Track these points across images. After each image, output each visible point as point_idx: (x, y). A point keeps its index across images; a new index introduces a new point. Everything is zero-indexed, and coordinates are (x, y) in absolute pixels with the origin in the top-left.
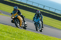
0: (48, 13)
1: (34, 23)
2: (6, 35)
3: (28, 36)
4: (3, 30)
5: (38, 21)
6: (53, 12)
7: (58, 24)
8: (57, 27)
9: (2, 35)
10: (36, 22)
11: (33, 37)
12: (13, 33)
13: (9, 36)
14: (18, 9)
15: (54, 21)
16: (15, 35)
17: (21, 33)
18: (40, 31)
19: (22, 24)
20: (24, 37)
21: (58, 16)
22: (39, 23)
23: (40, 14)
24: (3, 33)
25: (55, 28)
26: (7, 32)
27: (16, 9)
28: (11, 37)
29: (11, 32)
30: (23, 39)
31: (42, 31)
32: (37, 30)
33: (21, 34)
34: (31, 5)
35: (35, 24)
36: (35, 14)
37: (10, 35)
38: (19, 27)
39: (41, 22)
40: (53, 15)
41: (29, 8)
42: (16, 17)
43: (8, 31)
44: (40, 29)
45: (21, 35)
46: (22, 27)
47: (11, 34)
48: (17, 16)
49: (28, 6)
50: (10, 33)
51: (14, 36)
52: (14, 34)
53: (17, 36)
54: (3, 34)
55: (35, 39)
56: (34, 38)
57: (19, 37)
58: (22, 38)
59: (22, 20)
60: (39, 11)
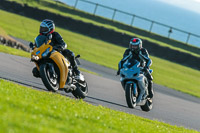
1: (121, 79)
2: (44, 126)
4: (36, 108)
9: (31, 125)
10: (127, 77)
12: (67, 117)
13: (53, 127)
16: (75, 124)
17: (93, 117)
18: (142, 107)
19: (68, 80)
20: (105, 131)
22: (136, 81)
23: (143, 51)
24: (35, 117)
26: (48, 115)
29: (60, 115)
31: (151, 107)
32: (130, 106)
38: (56, 89)
39: (144, 77)
42: (45, 55)
43: (52, 112)
45: (94, 125)
46: (70, 91)
47: (61, 120)
50: (57, 118)
52: (70, 120)
53: (82, 126)
54: (34, 121)
57: (88, 131)
60: (137, 41)
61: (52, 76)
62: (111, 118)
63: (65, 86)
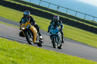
0: (64, 18)
1: (50, 35)
3: (33, 54)
5: (57, 33)
6: (73, 16)
7: (81, 35)
8: (80, 41)
10: (53, 34)
11: (40, 56)
12: (9, 49)
13: (2, 54)
14: (30, 15)
15: (74, 30)
16: (13, 53)
17: (22, 49)
19: (37, 39)
20: (27, 56)
21: (80, 22)
22: (57, 36)
25: (76, 42)
27: (27, 15)
28: (7, 56)
29: (5, 48)
30: (26, 59)
31: (62, 47)
33: (22, 51)
34: (38, 5)
35: (51, 37)
36: (51, 21)
37: (5, 53)
38: (32, 43)
39: (60, 34)
40: (73, 21)
41: (34, 9)
44: (59, 45)
45: (22, 53)
46: (36, 43)
48: (30, 27)
49: (33, 6)
50: (4, 50)
51: (11, 54)
52: (11, 51)
55: (43, 59)
56: (43, 57)
57: (19, 56)
58: (24, 58)
59: (37, 32)
60: (57, 17)
61: (31, 37)
62: (30, 50)
63: (35, 41)
